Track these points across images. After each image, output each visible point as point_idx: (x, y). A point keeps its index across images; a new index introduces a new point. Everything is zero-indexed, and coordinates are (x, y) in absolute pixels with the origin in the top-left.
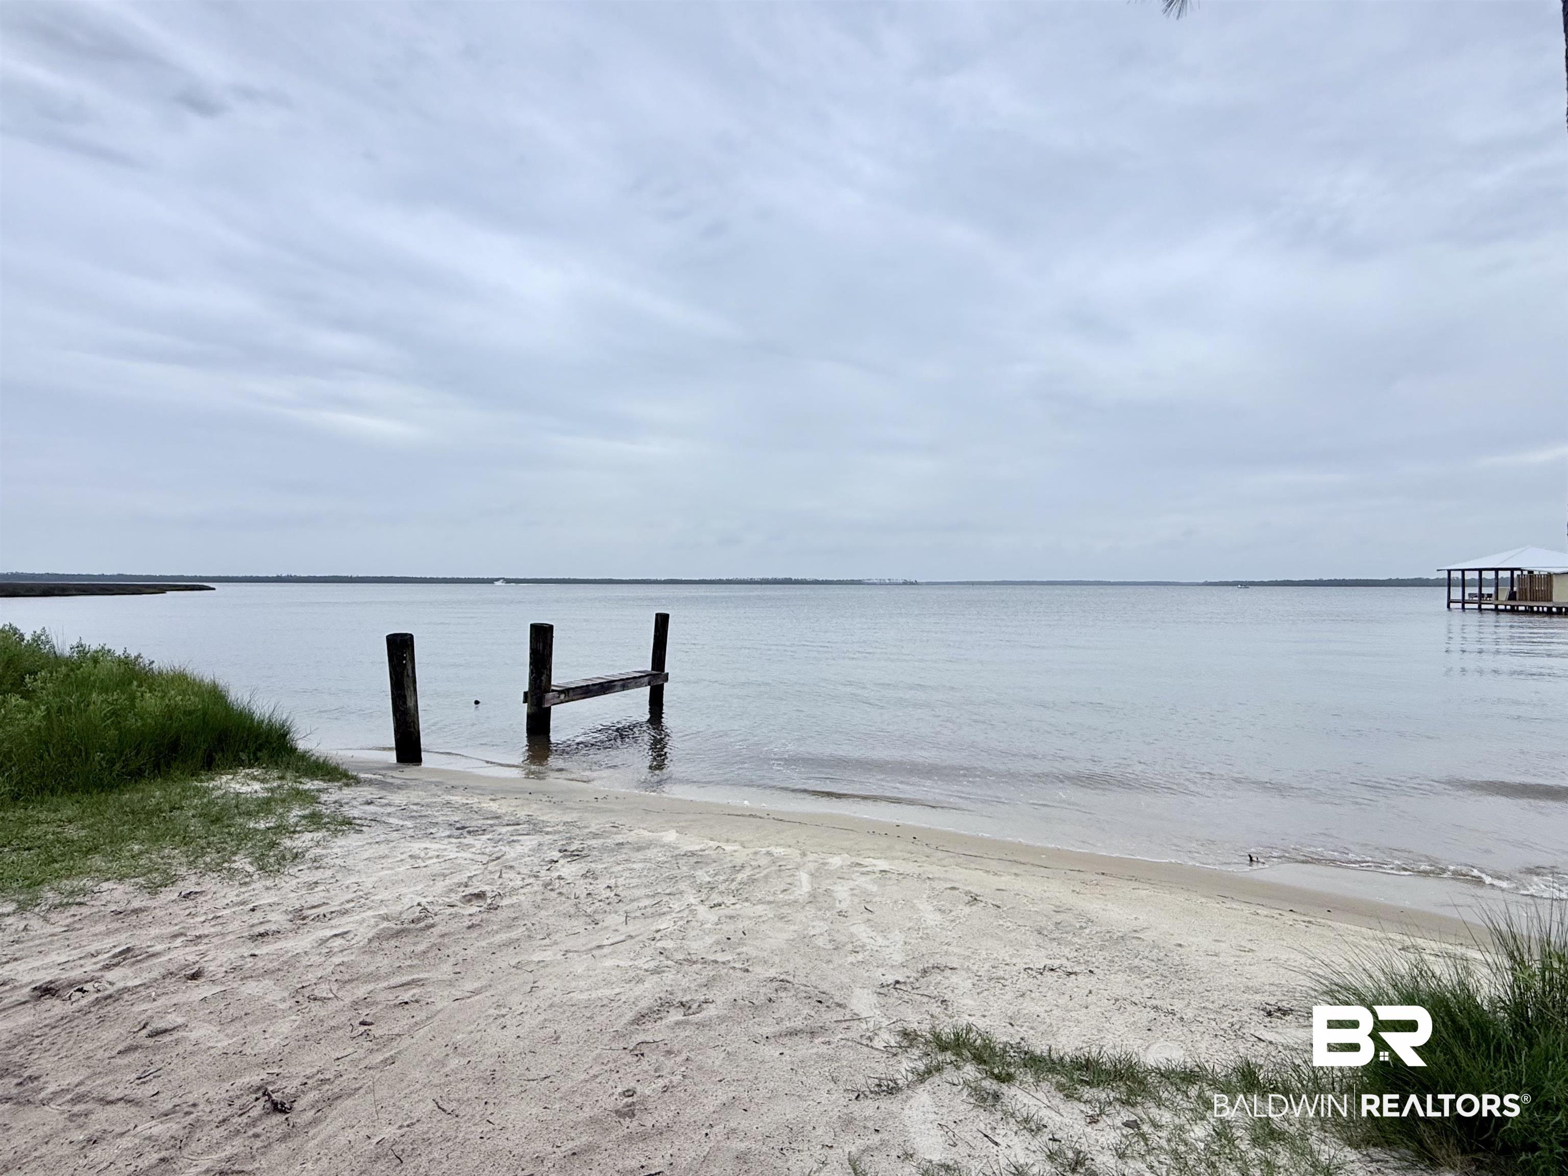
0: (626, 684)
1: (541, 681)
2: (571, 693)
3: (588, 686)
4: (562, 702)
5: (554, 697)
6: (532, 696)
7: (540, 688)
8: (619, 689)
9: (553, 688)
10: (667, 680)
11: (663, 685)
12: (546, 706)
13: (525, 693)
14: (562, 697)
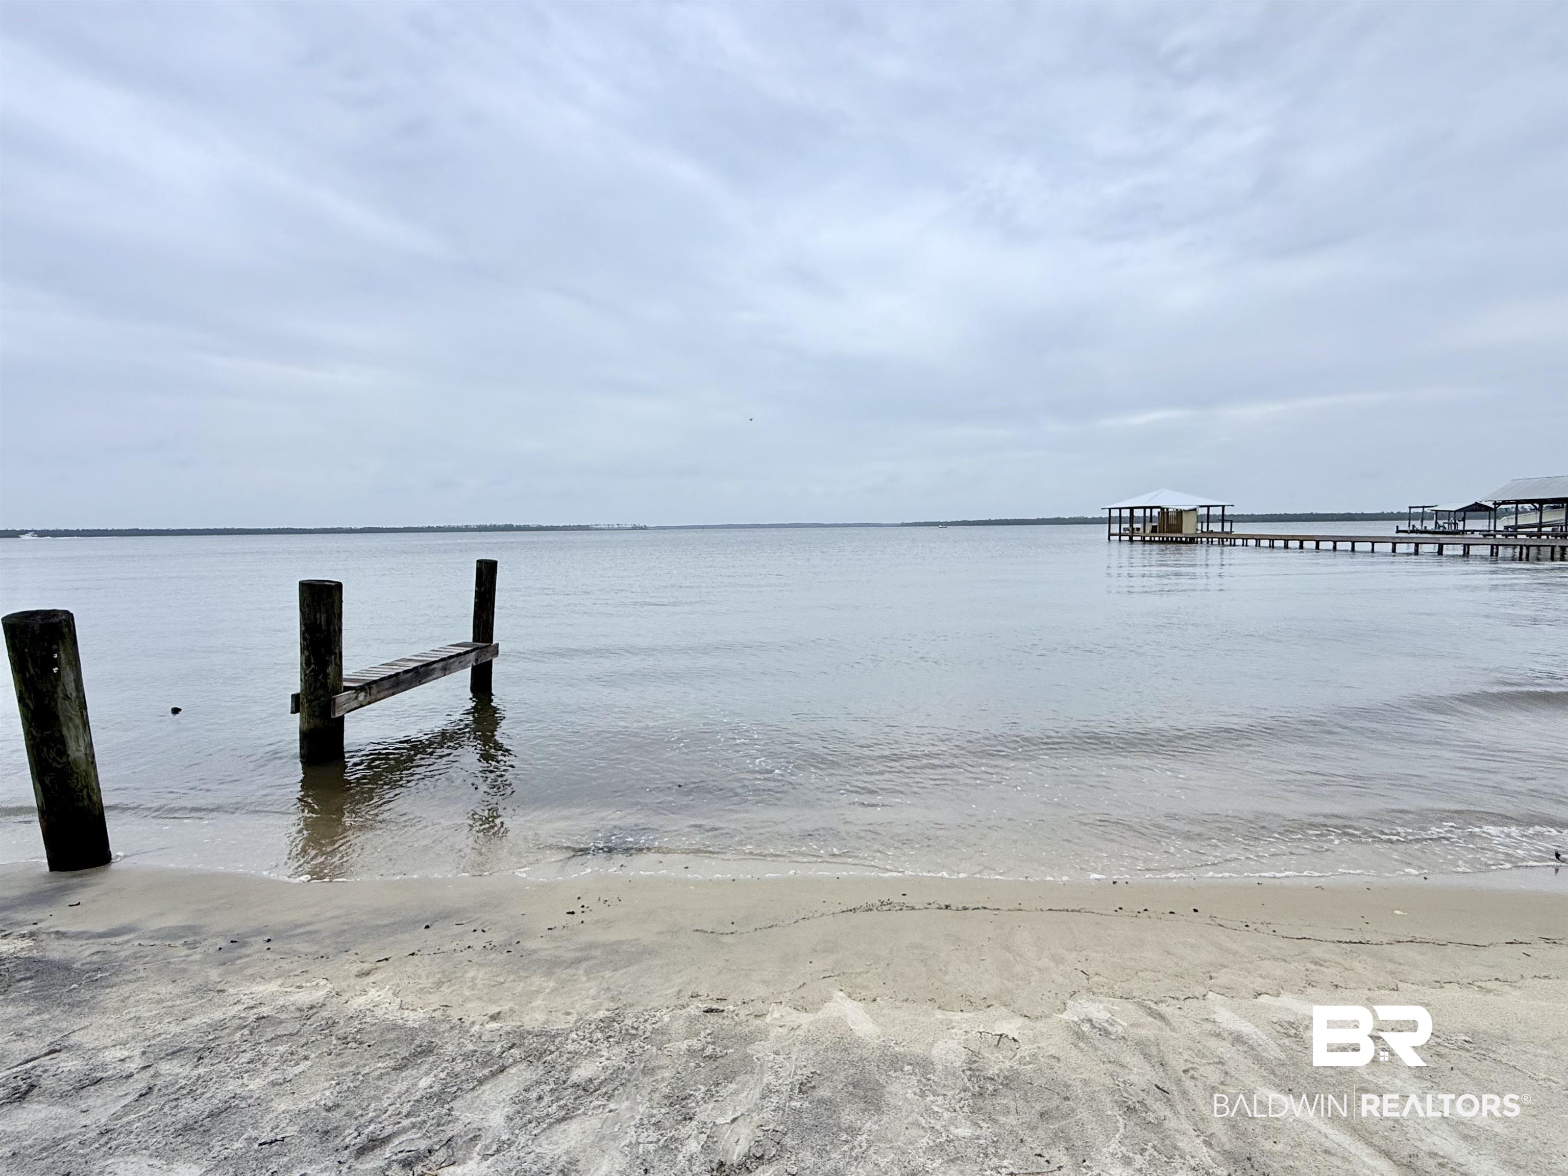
0: (446, 665)
1: (326, 676)
2: (374, 690)
3: (397, 674)
4: (362, 706)
5: (348, 700)
6: (310, 702)
7: (324, 686)
8: (439, 673)
9: (345, 684)
10: (496, 653)
11: (491, 661)
12: (338, 715)
13: (296, 698)
14: (362, 696)
